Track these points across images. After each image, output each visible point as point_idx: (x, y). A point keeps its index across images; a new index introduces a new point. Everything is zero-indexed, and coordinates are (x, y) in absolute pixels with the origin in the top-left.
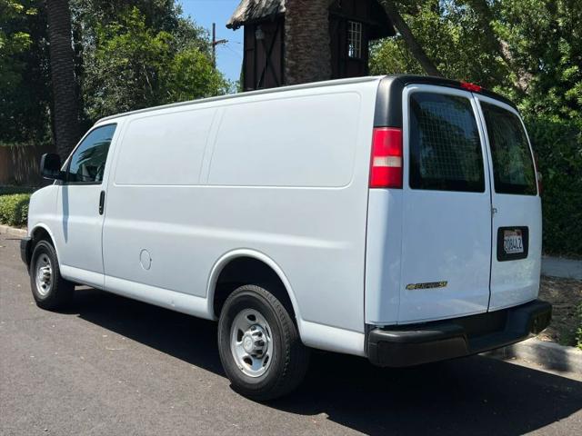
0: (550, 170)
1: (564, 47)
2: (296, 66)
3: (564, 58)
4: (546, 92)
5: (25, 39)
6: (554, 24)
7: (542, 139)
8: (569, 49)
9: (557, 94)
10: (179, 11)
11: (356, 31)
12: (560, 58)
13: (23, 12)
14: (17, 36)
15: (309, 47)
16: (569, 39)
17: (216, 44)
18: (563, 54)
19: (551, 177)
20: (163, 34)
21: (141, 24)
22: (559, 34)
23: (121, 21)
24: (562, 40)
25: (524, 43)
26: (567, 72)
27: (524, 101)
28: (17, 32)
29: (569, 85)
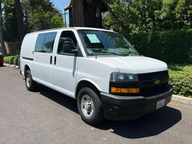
0: (141, 45)
1: (147, 13)
2: (75, 21)
3: (147, 16)
4: (143, 25)
5: (11, 15)
6: (144, 7)
7: (140, 37)
8: (148, 13)
9: (145, 25)
10: (54, 6)
11: (98, 10)
12: (146, 16)
13: (10, 7)
14: (9, 14)
15: (78, 16)
16: (148, 11)
17: (66, 14)
18: (147, 15)
19: (141, 47)
20: (48, 12)
21: (42, 10)
22: (146, 10)
23: (37, 9)
24: (146, 11)
25: (137, 12)
26: (148, 19)
27: (138, 27)
28: (9, 13)
29: (148, 23)
